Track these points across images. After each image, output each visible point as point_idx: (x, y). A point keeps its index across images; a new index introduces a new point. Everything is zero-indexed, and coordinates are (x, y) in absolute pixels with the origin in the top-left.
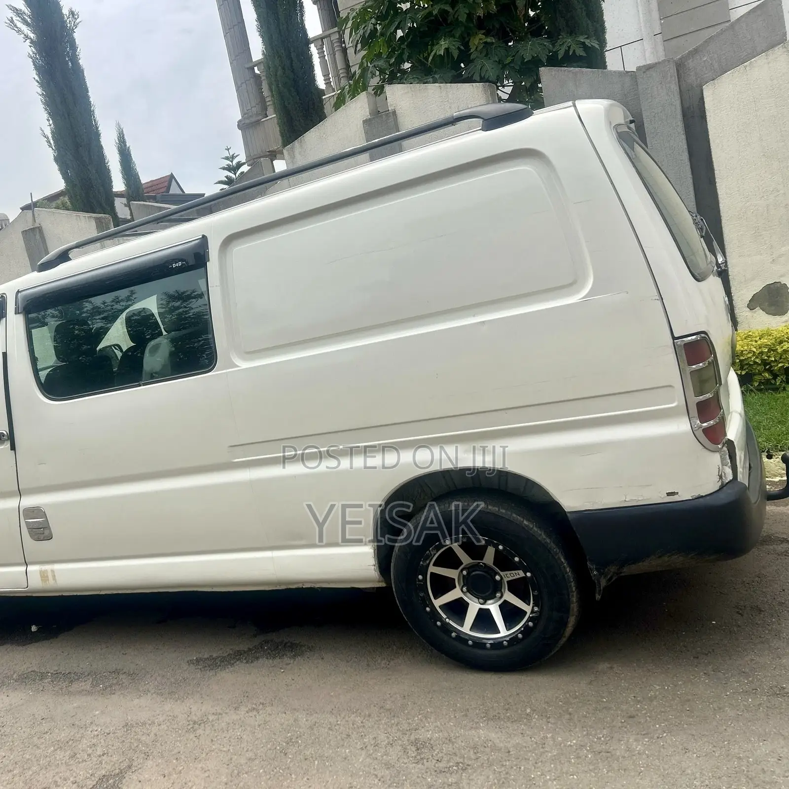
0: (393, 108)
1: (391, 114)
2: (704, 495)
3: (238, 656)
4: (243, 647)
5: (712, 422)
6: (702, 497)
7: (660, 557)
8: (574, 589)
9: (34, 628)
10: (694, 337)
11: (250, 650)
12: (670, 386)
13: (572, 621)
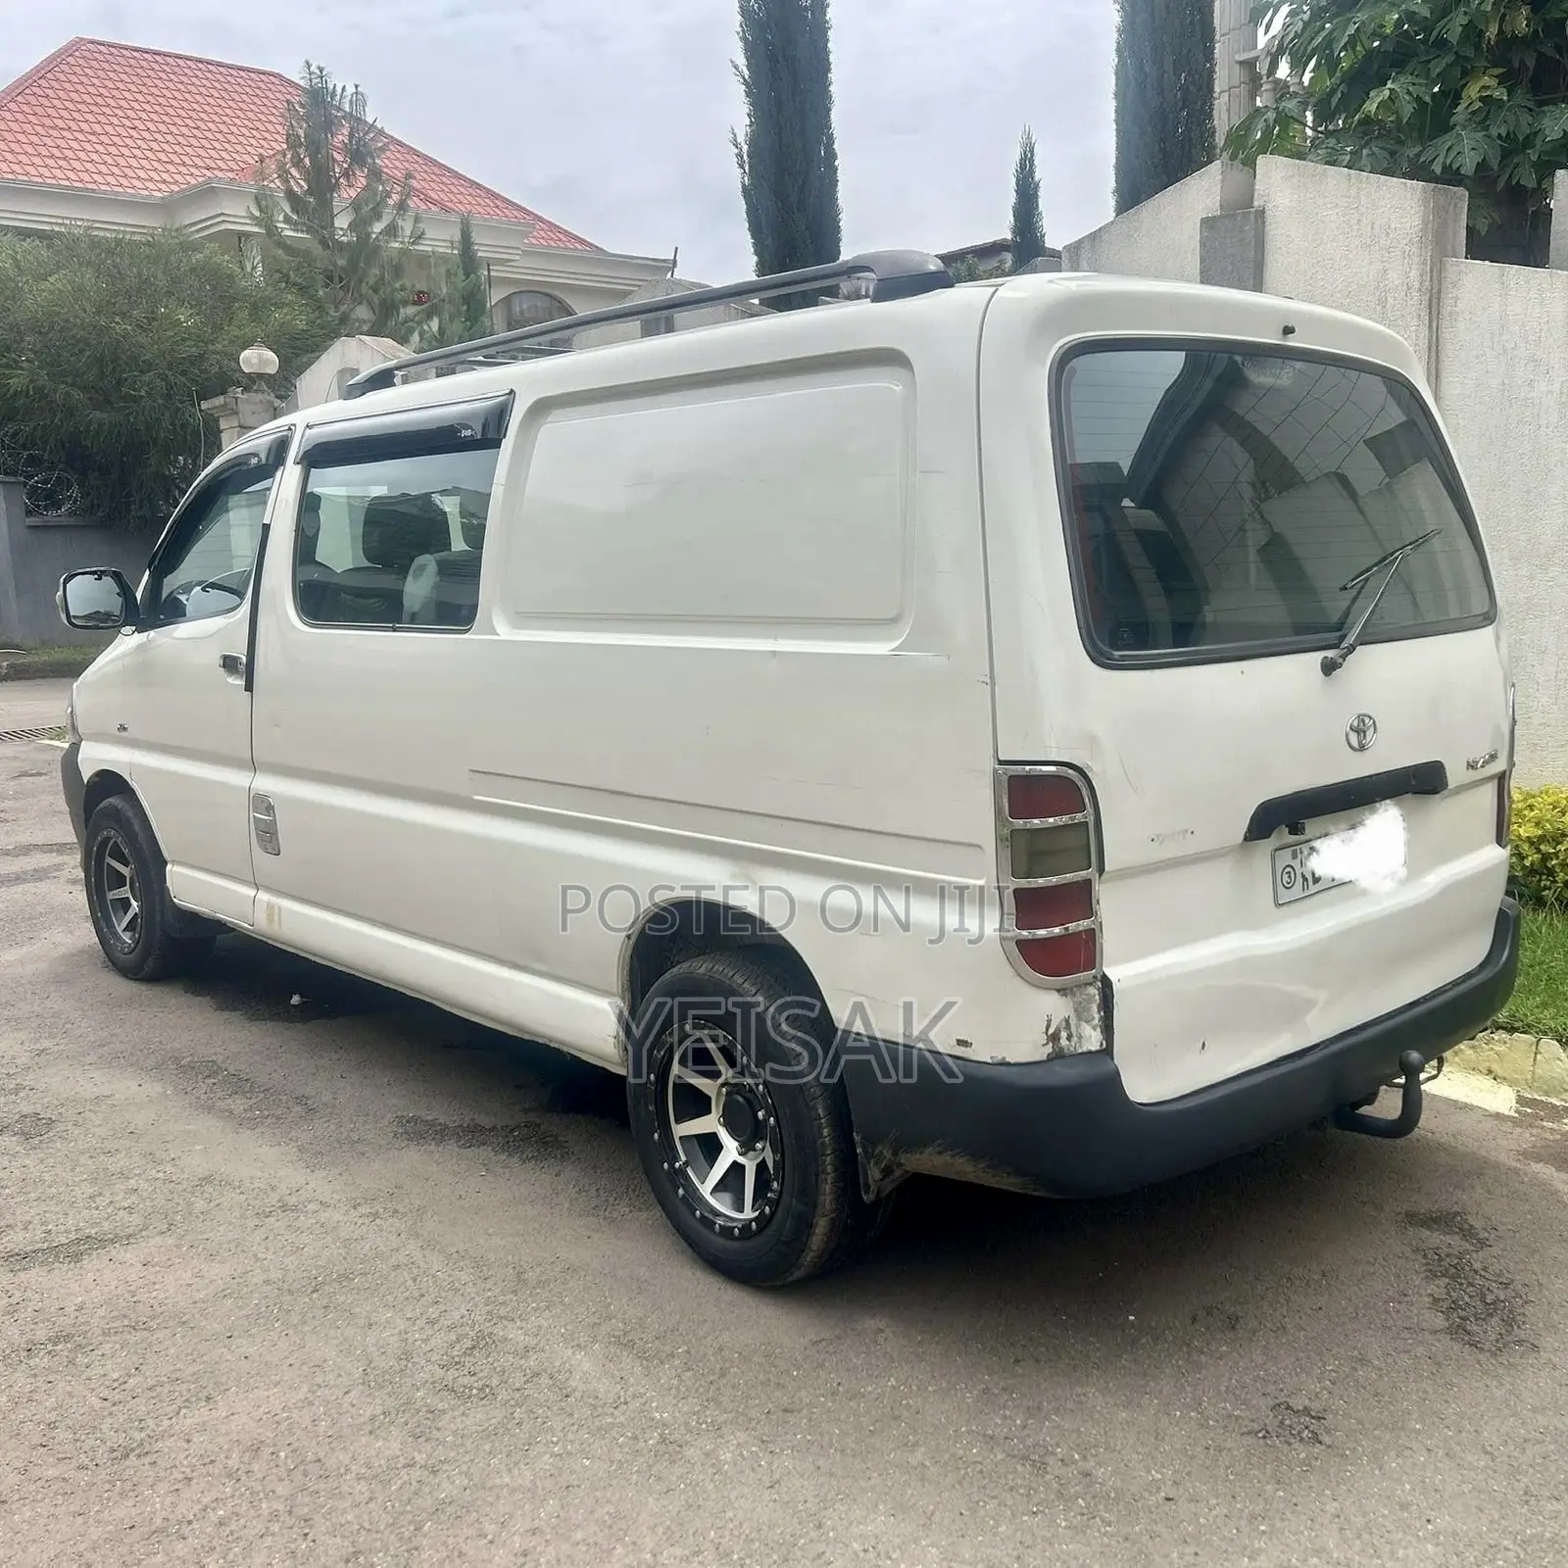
0: (1262, 203)
1: (1252, 217)
2: (1012, 1061)
3: (472, 1135)
4: (485, 1121)
5: (1057, 930)
6: (1009, 1064)
7: (940, 1153)
8: (829, 1169)
9: (296, 1000)
10: (1053, 768)
11: (494, 1128)
12: (979, 846)
13: (821, 1226)
